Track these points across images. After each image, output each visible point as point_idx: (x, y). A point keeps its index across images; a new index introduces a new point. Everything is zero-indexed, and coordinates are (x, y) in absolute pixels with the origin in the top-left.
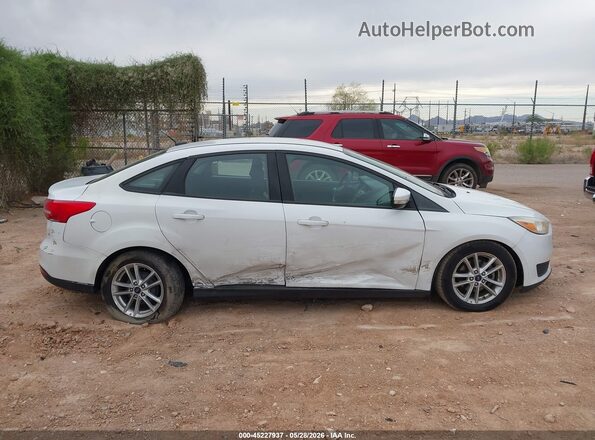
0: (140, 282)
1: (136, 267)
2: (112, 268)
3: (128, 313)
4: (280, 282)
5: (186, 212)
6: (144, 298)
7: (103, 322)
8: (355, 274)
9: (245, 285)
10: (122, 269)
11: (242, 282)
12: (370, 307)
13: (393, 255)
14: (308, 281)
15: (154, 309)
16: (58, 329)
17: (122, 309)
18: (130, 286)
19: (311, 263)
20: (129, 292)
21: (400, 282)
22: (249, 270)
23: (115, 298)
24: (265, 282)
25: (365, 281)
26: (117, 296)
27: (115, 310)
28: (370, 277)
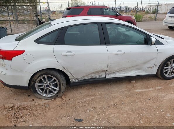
0: (48, 82)
1: (46, 76)
2: (35, 78)
3: (44, 95)
4: (103, 76)
5: (67, 52)
6: (50, 89)
7: (33, 100)
8: (131, 71)
9: (90, 79)
10: (39, 78)
11: (89, 78)
12: (134, 82)
13: (145, 63)
14: (114, 75)
15: (56, 92)
16: (16, 107)
17: (41, 94)
18: (44, 84)
19: (116, 69)
20: (43, 87)
21: (146, 72)
22: (93, 73)
23: (37, 90)
24: (98, 77)
25: (135, 73)
26: (38, 89)
27: (38, 95)
28: (136, 71)
